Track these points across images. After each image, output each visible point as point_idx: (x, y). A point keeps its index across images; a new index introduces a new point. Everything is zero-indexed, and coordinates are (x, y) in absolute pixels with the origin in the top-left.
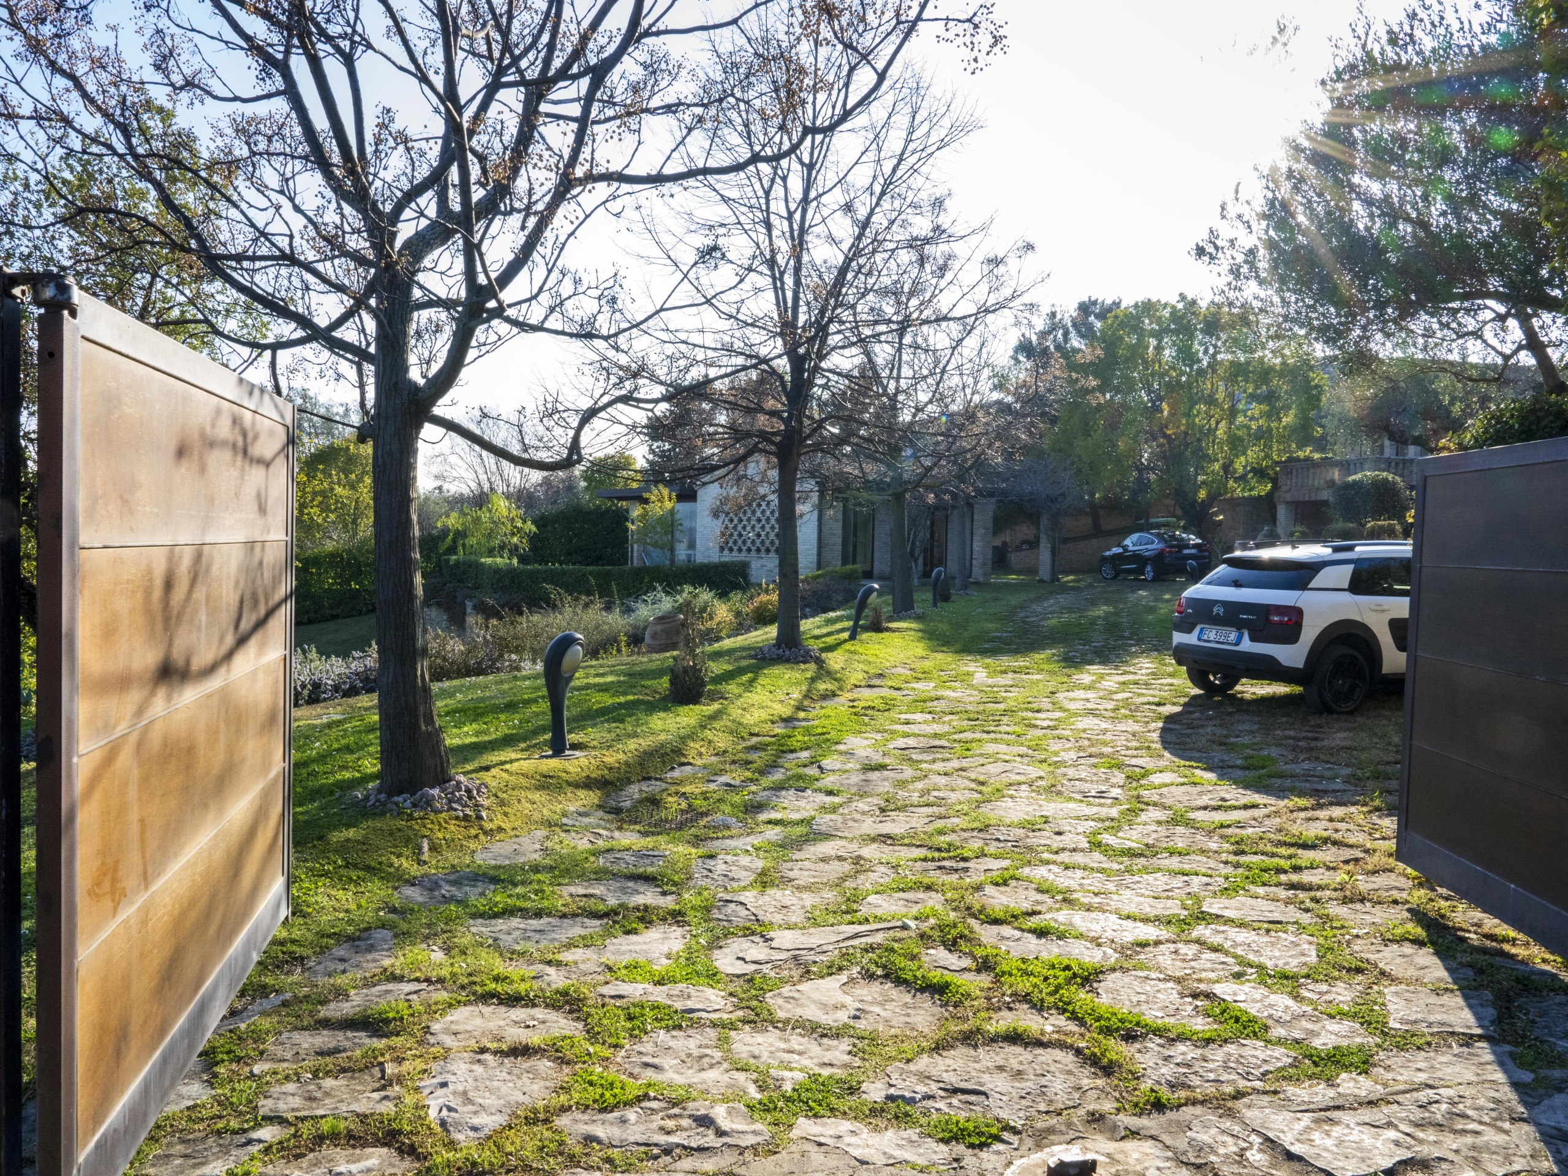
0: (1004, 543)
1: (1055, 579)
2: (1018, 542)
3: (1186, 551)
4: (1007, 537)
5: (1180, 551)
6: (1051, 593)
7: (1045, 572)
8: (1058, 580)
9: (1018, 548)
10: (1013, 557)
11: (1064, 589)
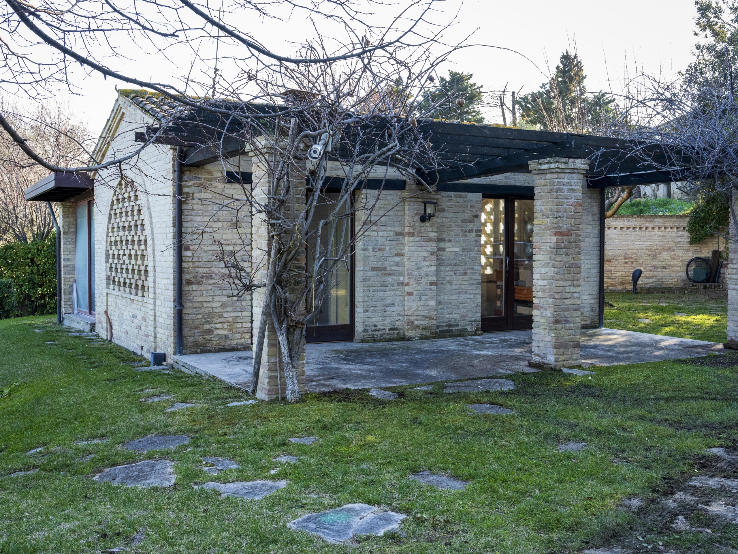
4: (717, 244)
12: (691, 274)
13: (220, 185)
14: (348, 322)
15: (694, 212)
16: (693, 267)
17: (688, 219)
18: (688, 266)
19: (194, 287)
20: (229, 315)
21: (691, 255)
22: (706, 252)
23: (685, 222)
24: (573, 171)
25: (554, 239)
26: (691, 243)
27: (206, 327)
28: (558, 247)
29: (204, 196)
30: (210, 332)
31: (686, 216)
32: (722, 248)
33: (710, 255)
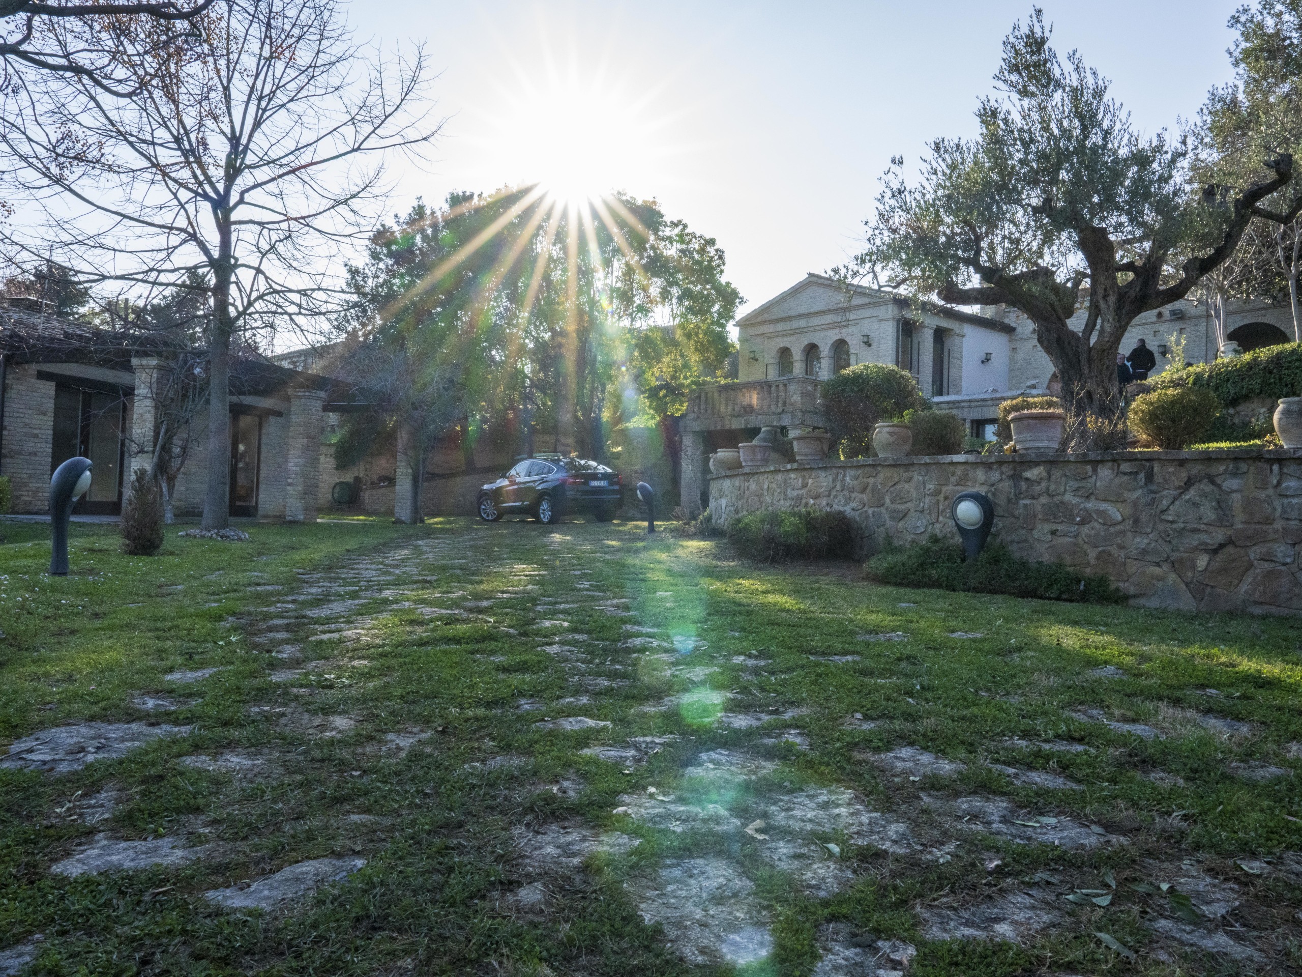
0: (357, 479)
1: (417, 519)
2: (375, 478)
3: (595, 483)
4: (358, 471)
5: (586, 483)
6: (408, 537)
7: (403, 510)
8: (422, 521)
9: (374, 485)
10: (367, 496)
11: (430, 533)
12: (336, 495)
13: (33, 380)
14: (115, 499)
15: (340, 441)
16: (337, 490)
17: (334, 448)
18: (334, 488)
19: (8, 460)
20: (34, 485)
21: (336, 480)
22: (349, 477)
23: (332, 450)
24: (319, 398)
25: (305, 441)
26: (337, 468)
27: (15, 493)
28: (308, 446)
29: (19, 387)
30: (18, 497)
31: (333, 445)
32: (362, 475)
33: (352, 480)
